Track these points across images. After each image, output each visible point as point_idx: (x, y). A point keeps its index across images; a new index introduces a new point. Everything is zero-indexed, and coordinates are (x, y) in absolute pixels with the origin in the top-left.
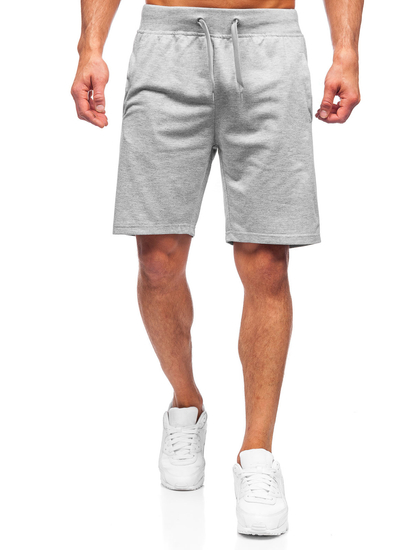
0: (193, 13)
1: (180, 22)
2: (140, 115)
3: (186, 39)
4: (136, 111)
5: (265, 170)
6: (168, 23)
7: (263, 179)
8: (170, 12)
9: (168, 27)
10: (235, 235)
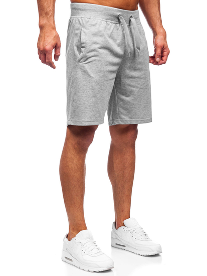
0: (117, 12)
1: (110, 15)
2: (97, 62)
3: (112, 26)
4: (95, 60)
5: (140, 88)
6: (104, 14)
7: (140, 93)
8: (105, 9)
9: (104, 17)
10: (122, 121)
